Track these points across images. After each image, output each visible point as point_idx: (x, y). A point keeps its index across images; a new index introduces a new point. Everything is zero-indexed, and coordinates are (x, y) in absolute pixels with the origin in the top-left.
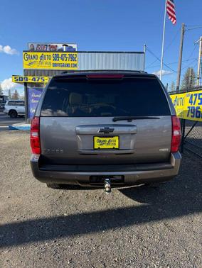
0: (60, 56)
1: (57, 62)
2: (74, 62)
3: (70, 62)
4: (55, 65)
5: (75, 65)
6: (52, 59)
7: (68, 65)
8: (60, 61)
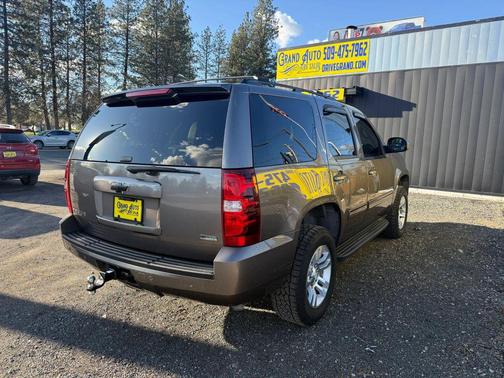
0: (337, 50)
1: (330, 62)
2: (362, 58)
3: (354, 59)
4: (326, 68)
5: (364, 64)
6: (323, 56)
7: (349, 66)
8: (337, 60)
